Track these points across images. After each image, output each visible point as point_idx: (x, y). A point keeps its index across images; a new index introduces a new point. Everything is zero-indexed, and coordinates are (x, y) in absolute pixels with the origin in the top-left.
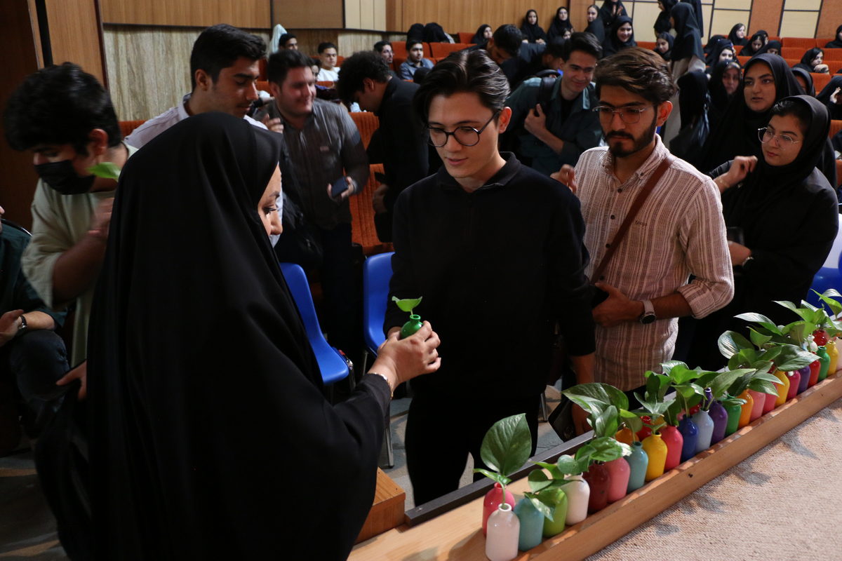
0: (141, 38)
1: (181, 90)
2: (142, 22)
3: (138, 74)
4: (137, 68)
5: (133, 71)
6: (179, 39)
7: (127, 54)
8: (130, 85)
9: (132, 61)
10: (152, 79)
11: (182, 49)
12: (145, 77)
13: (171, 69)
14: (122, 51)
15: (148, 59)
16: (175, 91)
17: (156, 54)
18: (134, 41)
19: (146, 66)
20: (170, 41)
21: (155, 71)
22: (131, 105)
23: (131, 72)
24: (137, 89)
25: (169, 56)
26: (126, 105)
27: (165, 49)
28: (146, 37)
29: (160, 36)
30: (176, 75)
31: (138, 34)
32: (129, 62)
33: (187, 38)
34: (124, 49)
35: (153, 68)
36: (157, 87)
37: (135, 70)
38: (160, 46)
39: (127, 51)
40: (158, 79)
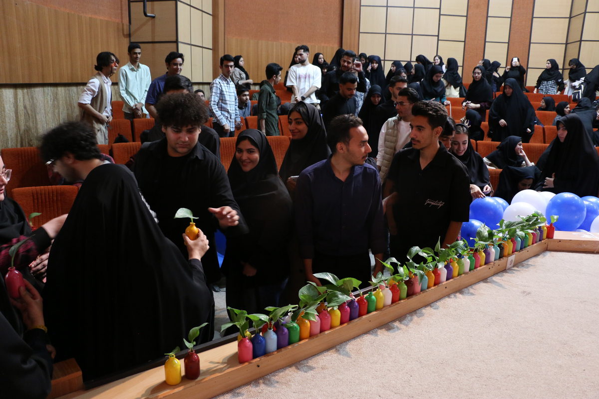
0: (34, 91)
2: (35, 81)
3: (32, 115)
4: (31, 110)
6: (63, 91)
7: (24, 102)
8: (26, 123)
9: (28, 107)
11: (66, 98)
12: (37, 117)
13: (57, 111)
14: (20, 100)
15: (39, 104)
17: (46, 101)
18: (29, 94)
19: (38, 110)
20: (56, 93)
21: (45, 113)
23: (27, 114)
25: (56, 103)
27: (52, 97)
28: (38, 91)
29: (49, 90)
31: (32, 89)
32: (25, 108)
33: (69, 90)
34: (22, 99)
35: (43, 111)
37: (30, 112)
38: (49, 96)
39: (24, 100)
40: (47, 117)
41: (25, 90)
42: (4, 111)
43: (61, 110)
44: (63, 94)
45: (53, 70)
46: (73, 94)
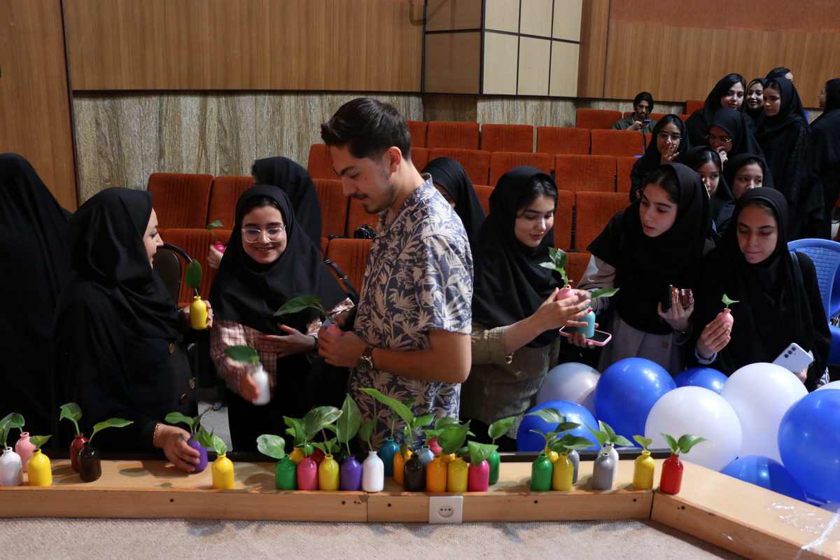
1: (291, 147)
2: (235, 86)
3: (231, 132)
4: (231, 126)
5: (224, 129)
7: (218, 115)
8: (219, 142)
9: (225, 121)
10: (250, 137)
11: (297, 111)
12: (241, 135)
13: (278, 128)
14: (211, 111)
15: (246, 118)
16: (282, 148)
17: (258, 115)
18: (229, 104)
19: (243, 126)
20: (279, 103)
21: (256, 130)
22: (218, 159)
23: (222, 130)
24: (229, 144)
25: (277, 117)
26: (212, 159)
27: (271, 109)
28: (246, 102)
29: (266, 100)
30: (285, 135)
32: (220, 122)
33: (305, 101)
34: (215, 111)
35: (252, 127)
36: (257, 144)
37: (227, 128)
38: (265, 107)
39: (219, 112)
40: (259, 137)
41: (223, 99)
42: (180, 125)
43: (285, 128)
44: (293, 106)
45: (271, 72)
46: (313, 107)
